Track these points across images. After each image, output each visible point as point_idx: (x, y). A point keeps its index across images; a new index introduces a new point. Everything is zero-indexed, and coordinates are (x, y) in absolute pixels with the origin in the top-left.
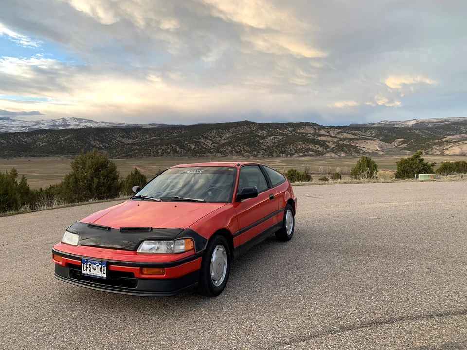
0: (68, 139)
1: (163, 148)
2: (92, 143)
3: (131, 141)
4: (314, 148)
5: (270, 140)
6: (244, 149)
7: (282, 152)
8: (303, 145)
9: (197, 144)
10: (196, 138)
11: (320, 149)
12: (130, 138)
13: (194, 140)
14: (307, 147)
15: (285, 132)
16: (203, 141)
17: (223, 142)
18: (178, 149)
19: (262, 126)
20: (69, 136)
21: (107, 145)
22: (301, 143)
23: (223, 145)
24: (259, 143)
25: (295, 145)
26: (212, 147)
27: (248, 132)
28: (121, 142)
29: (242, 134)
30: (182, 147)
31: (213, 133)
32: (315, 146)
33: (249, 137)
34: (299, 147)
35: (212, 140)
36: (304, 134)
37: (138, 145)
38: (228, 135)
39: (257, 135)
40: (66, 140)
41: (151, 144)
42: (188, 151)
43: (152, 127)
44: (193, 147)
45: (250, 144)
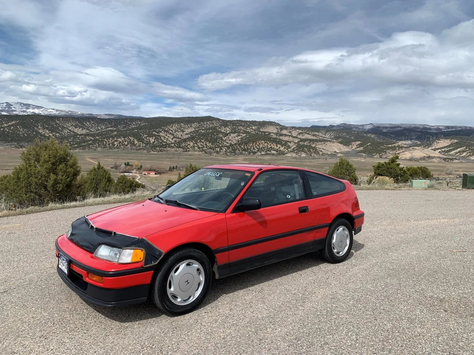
0: (13, 125)
1: (119, 140)
2: (41, 131)
3: (84, 131)
4: (275, 147)
5: (234, 138)
6: (206, 145)
7: (245, 150)
8: (266, 144)
9: (157, 137)
10: (156, 132)
11: (282, 149)
12: (83, 128)
13: (154, 133)
14: (269, 147)
15: (248, 130)
16: (163, 135)
17: (185, 137)
18: (136, 142)
19: (225, 123)
20: (13, 122)
21: (58, 134)
22: (263, 142)
23: (185, 140)
24: (222, 140)
25: (258, 143)
26: (173, 141)
27: (211, 128)
28: (73, 132)
29: (204, 129)
30: (140, 140)
31: (175, 127)
32: (277, 146)
33: (212, 133)
34: (261, 146)
35: (173, 135)
36: (267, 133)
37: (92, 135)
38: (190, 130)
39: (220, 132)
40: (10, 126)
41: (106, 135)
42: (146, 144)
43: (108, 117)
44: (152, 140)
45: (213, 141)
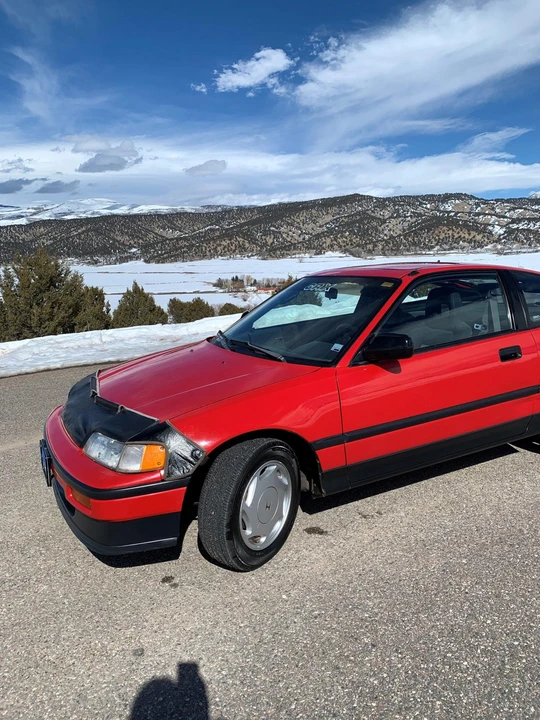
0: (83, 232)
1: (224, 243)
2: (119, 238)
3: (177, 233)
4: (467, 236)
5: (395, 228)
6: (351, 241)
7: (414, 244)
8: (450, 232)
9: (276, 235)
10: (274, 226)
11: (479, 238)
12: (174, 229)
13: (272, 228)
14: (456, 236)
15: (420, 210)
16: (286, 231)
17: (320, 230)
18: (247, 245)
19: (382, 203)
20: (84, 229)
21: (141, 241)
22: (445, 228)
23: (318, 236)
24: (377, 230)
25: (436, 232)
26: (301, 239)
27: (358, 213)
28: (161, 236)
29: (348, 216)
30: (253, 241)
31: (303, 215)
32: (469, 234)
33: (360, 221)
34: (442, 236)
35: (300, 229)
36: (452, 214)
37: (185, 239)
38: (329, 218)
39: (374, 218)
40: (79, 234)
41: (206, 238)
42: (262, 247)
43: (207, 210)
44: (270, 240)
45: (364, 233)
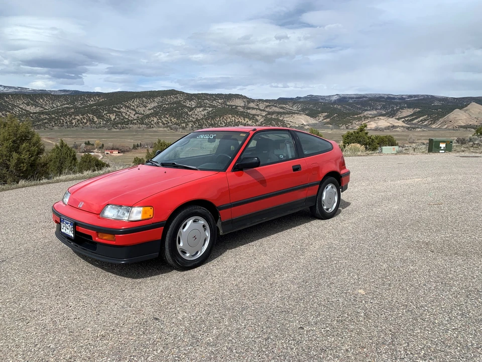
1: (78, 117)
3: (38, 109)
4: (243, 121)
5: (200, 113)
6: (171, 120)
7: (212, 125)
8: (233, 118)
9: (118, 114)
10: (116, 108)
11: (250, 123)
12: (36, 106)
13: (114, 109)
14: (237, 121)
15: (215, 103)
16: (124, 111)
17: (148, 112)
18: (96, 119)
19: (190, 97)
21: (8, 113)
22: (230, 116)
23: (148, 116)
24: (188, 114)
25: (225, 118)
26: (135, 118)
27: (175, 103)
28: (25, 110)
29: (168, 104)
30: (100, 117)
31: (136, 102)
32: (245, 120)
33: (177, 108)
34: (229, 120)
35: (135, 110)
36: (234, 107)
37: (47, 114)
38: (153, 105)
39: (185, 106)
41: (63, 112)
42: (107, 121)
43: (64, 93)
44: (113, 117)
45: (179, 116)
